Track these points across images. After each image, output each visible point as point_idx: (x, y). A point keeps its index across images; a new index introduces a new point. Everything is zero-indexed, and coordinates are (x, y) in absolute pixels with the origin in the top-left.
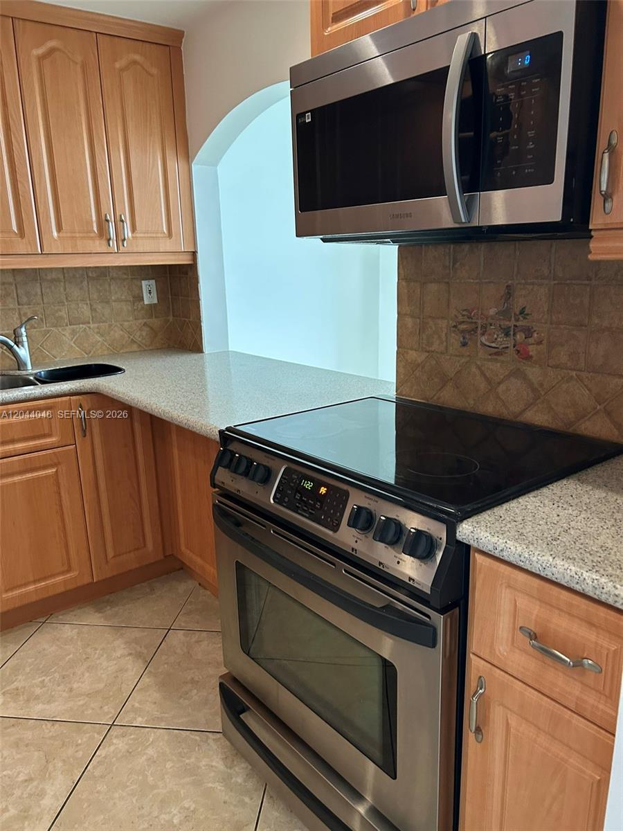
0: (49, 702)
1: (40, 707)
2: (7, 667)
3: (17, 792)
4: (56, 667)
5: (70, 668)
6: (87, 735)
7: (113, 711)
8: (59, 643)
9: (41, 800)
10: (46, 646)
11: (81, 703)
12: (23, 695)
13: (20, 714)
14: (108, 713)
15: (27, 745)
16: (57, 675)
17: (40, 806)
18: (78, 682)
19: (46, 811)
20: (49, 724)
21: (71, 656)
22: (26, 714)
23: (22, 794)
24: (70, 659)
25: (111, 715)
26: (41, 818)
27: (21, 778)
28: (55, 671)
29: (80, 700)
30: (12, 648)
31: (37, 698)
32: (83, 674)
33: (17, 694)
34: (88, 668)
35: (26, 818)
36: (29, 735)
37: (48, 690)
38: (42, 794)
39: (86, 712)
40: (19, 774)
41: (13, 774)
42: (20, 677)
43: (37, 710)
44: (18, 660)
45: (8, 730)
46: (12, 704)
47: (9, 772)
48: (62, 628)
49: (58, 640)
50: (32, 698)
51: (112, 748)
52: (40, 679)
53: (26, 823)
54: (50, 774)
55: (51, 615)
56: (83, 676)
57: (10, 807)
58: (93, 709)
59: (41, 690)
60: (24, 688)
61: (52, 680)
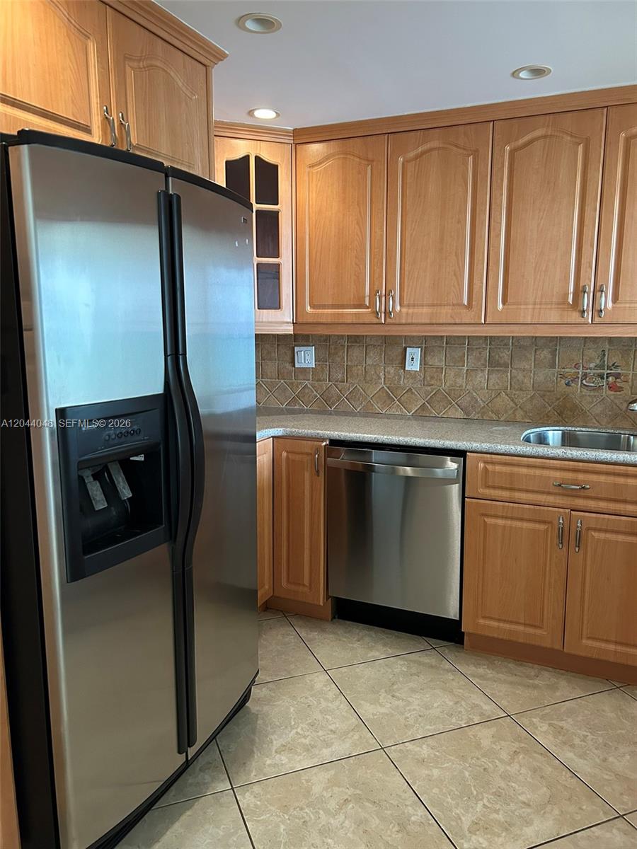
0: (580, 757)
1: (570, 755)
2: (564, 705)
3: (512, 806)
4: (604, 732)
5: (616, 741)
6: (594, 807)
7: (630, 804)
8: (619, 713)
9: (526, 826)
10: (606, 708)
11: (606, 777)
12: (564, 736)
13: (552, 749)
14: (623, 803)
15: (542, 777)
16: (601, 740)
17: (521, 830)
18: (616, 758)
19: (523, 838)
20: (569, 774)
21: (623, 732)
22: (557, 752)
23: (515, 810)
24: (621, 733)
25: (626, 808)
26: (517, 840)
27: (522, 798)
28: (602, 735)
29: (607, 774)
30: (579, 693)
31: (573, 746)
32: (624, 754)
33: (559, 732)
34: (632, 752)
35: (507, 830)
36: (548, 770)
37: (586, 746)
38: (528, 823)
39: (605, 788)
40: (523, 793)
41: (518, 790)
42: (569, 720)
43: (568, 756)
44: (576, 705)
45: (535, 755)
46: (550, 737)
47: (517, 787)
48: (631, 703)
49: (620, 710)
50: (569, 744)
51: (608, 835)
52: (585, 733)
53: (504, 834)
54: (545, 813)
55: (629, 685)
56: (624, 756)
57: (501, 812)
58: (613, 790)
59: (580, 743)
60: (568, 731)
61: (594, 741)
